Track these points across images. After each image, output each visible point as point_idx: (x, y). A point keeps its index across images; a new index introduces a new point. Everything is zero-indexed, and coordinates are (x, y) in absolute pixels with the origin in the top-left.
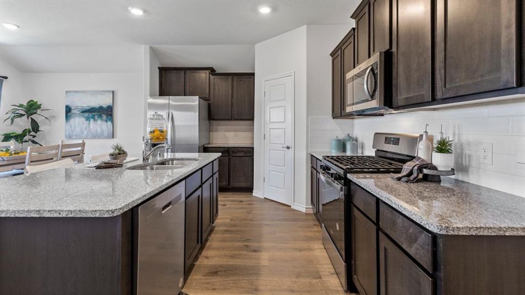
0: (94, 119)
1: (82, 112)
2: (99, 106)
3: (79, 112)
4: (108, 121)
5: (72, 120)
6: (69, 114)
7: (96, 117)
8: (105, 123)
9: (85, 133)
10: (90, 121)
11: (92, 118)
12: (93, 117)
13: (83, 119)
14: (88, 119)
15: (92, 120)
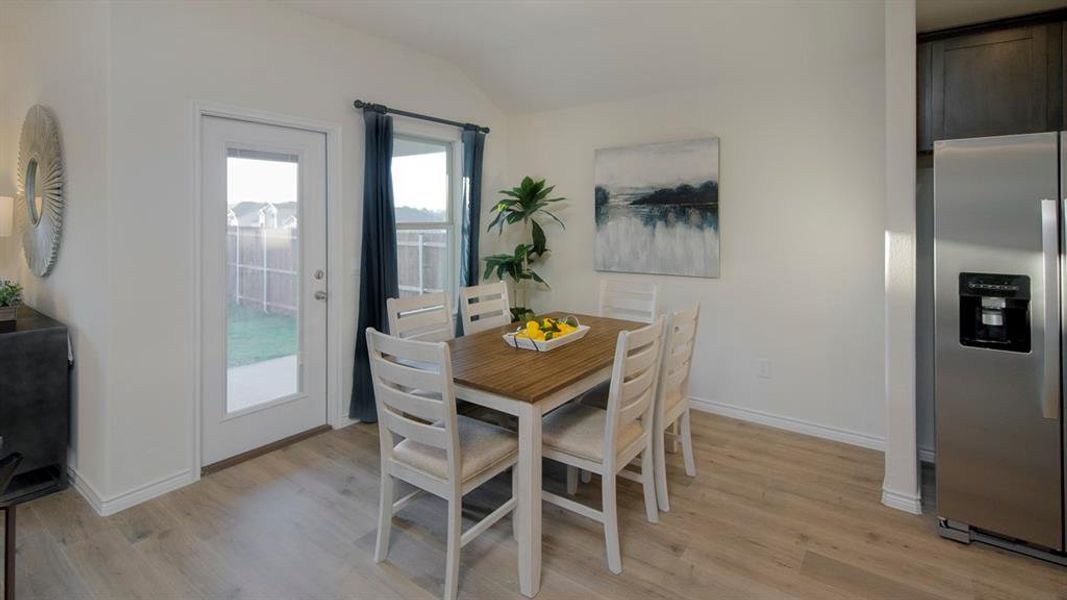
0: (666, 221)
1: (634, 203)
2: (678, 184)
3: (626, 203)
4: (705, 225)
5: (610, 224)
6: (603, 210)
7: (671, 216)
8: (694, 233)
9: (643, 257)
10: (654, 226)
11: (660, 220)
12: (664, 217)
13: (637, 223)
14: (649, 220)
15: (660, 224)
